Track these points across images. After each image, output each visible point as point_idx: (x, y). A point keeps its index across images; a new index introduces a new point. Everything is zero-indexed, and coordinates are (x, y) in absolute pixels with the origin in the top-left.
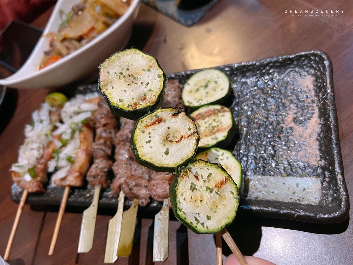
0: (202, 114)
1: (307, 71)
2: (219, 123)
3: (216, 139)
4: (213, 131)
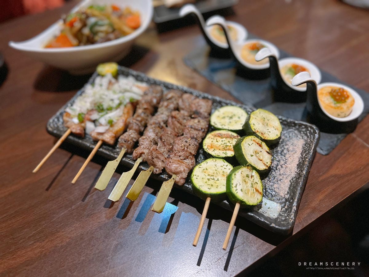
0: (221, 134)
1: (302, 136)
2: (232, 145)
3: (226, 154)
4: (225, 148)
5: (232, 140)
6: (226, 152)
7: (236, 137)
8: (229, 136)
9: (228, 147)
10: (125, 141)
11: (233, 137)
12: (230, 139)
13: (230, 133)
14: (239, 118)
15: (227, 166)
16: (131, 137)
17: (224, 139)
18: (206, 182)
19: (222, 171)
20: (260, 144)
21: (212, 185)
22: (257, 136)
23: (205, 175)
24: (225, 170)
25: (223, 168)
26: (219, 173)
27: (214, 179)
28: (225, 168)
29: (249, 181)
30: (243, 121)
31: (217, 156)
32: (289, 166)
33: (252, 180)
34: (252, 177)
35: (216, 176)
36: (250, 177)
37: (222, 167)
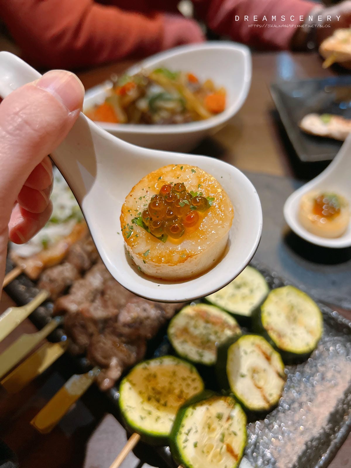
3: (201, 356)
5: (222, 331)
6: (203, 353)
7: (233, 328)
8: (220, 322)
9: (209, 344)
11: (226, 325)
12: (220, 328)
13: (224, 317)
14: (251, 291)
15: (193, 380)
16: (64, 276)
17: (209, 325)
18: (142, 403)
19: (180, 389)
20: (267, 355)
21: (150, 413)
22: (268, 339)
25: (184, 383)
28: (187, 385)
29: (218, 428)
32: (315, 410)
33: (226, 425)
34: (228, 419)
35: (165, 396)
36: (224, 420)
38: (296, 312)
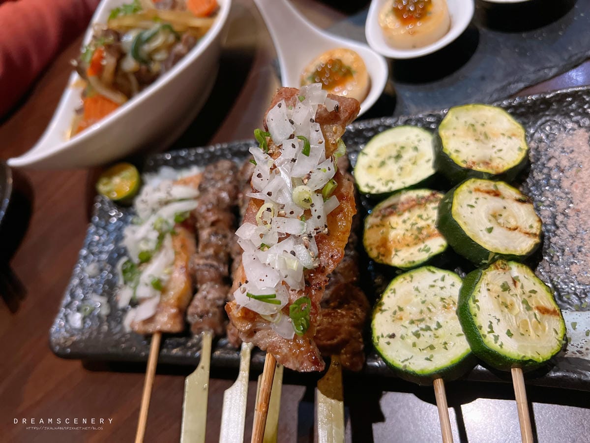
2: (429, 222)
3: (428, 250)
4: (419, 237)
5: (425, 210)
6: (426, 246)
7: (432, 198)
8: (414, 203)
9: (425, 232)
10: (201, 317)
11: (423, 202)
12: (419, 209)
13: (413, 194)
14: (416, 149)
15: (443, 279)
16: (210, 300)
17: (406, 215)
18: (414, 345)
19: (438, 299)
20: (493, 192)
21: (432, 347)
22: (479, 175)
23: (403, 326)
24: (445, 294)
25: (437, 290)
26: (435, 307)
27: (428, 329)
28: (442, 288)
29: (514, 299)
30: (428, 153)
31: (409, 265)
32: (582, 206)
33: (518, 291)
34: (515, 283)
35: (430, 319)
36: (512, 287)
37: (433, 286)
38: (479, 128)
